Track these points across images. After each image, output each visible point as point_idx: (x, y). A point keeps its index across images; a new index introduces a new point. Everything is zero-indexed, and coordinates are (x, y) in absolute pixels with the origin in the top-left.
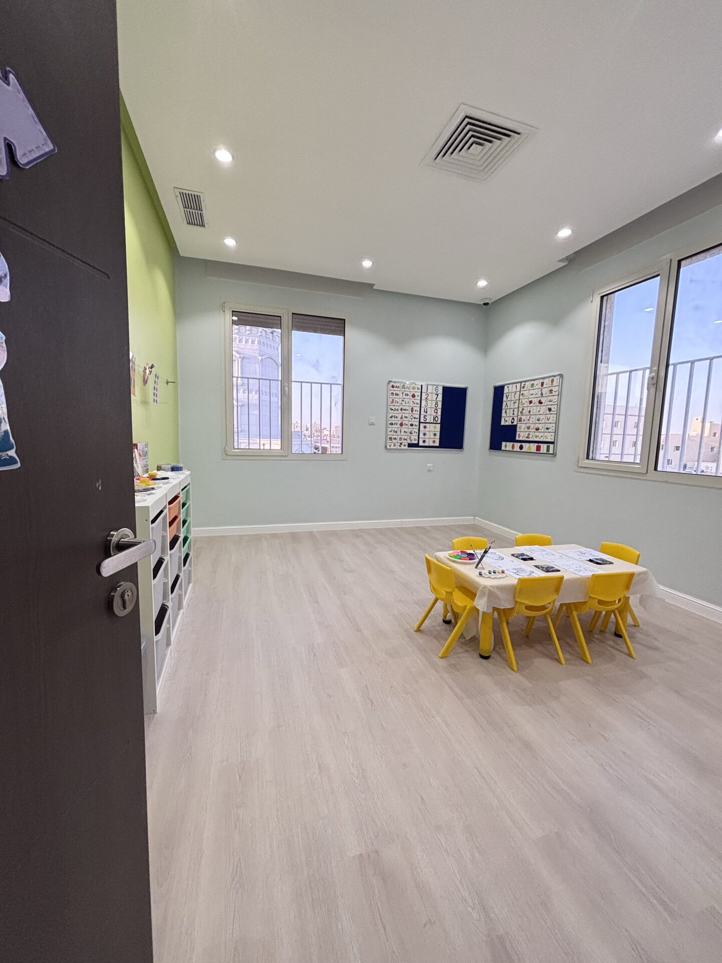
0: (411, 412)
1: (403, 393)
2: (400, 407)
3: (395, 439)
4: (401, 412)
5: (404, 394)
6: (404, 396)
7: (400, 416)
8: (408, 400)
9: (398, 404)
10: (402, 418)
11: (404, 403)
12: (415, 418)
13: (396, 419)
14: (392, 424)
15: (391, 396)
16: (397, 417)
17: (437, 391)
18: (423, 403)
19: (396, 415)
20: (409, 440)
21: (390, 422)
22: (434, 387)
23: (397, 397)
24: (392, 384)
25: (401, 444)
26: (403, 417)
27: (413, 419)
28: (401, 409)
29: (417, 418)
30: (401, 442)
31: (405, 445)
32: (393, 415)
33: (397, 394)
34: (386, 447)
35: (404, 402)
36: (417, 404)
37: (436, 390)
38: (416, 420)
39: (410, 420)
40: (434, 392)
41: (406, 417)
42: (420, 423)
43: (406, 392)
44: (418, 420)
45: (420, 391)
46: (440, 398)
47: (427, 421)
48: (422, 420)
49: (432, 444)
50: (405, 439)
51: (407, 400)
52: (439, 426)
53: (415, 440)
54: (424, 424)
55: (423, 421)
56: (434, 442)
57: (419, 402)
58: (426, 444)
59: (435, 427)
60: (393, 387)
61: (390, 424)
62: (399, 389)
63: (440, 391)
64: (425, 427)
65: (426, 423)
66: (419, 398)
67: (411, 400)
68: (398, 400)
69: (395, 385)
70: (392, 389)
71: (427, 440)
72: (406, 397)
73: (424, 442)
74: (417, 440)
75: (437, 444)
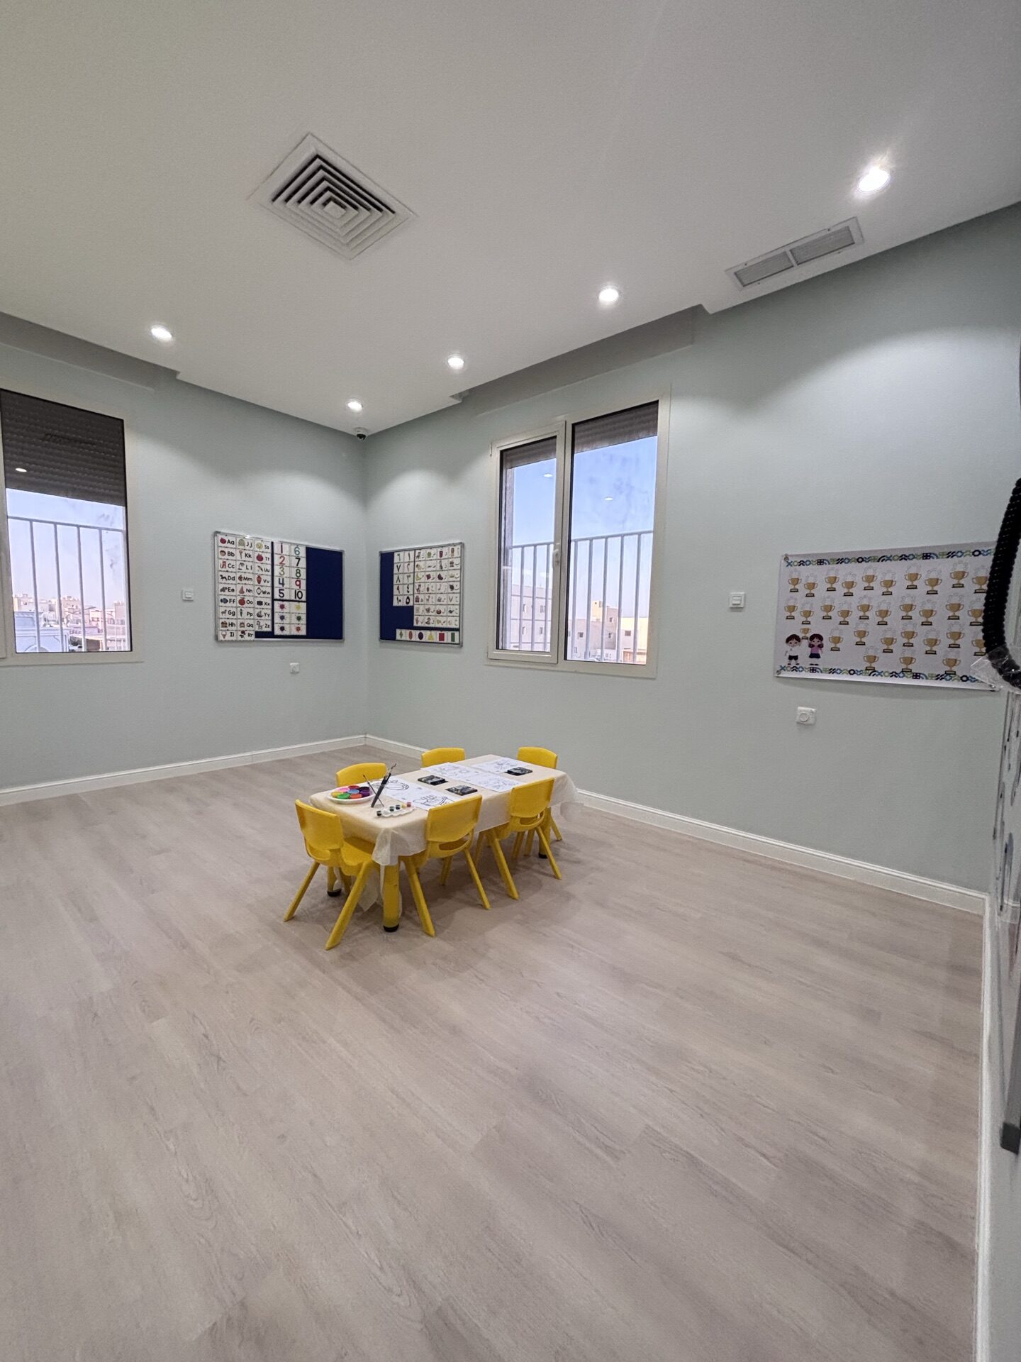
0: (257, 583)
1: (241, 553)
2: (239, 575)
3: (232, 625)
4: (239, 581)
5: (243, 555)
6: (244, 558)
7: (239, 587)
8: (251, 564)
9: (234, 570)
10: (242, 591)
11: (244, 569)
12: (264, 593)
13: (232, 593)
14: (225, 601)
15: (220, 557)
16: (233, 590)
17: (297, 553)
18: (277, 570)
19: (232, 587)
20: (257, 626)
21: (222, 597)
22: (293, 547)
23: (231, 557)
24: (220, 537)
25: (243, 632)
26: (245, 590)
27: (262, 595)
28: (240, 578)
29: (268, 593)
30: (242, 629)
31: (249, 635)
32: (225, 586)
33: (231, 554)
34: (216, 638)
35: (245, 566)
36: (267, 570)
37: (295, 551)
38: (266, 595)
39: (257, 595)
40: (293, 553)
41: (250, 591)
42: (273, 600)
43: (247, 552)
44: (270, 596)
45: (270, 550)
46: (303, 563)
47: (284, 598)
48: (277, 596)
49: (295, 632)
50: (249, 625)
51: (249, 565)
52: (304, 605)
53: (267, 626)
54: (281, 603)
55: (278, 598)
56: (298, 629)
57: (269, 567)
58: (286, 633)
59: (298, 608)
60: (223, 541)
61: (222, 601)
62: (234, 546)
63: (303, 553)
64: (282, 607)
65: (283, 601)
66: (270, 562)
67: (257, 565)
68: (233, 563)
69: (226, 539)
70: (220, 544)
71: (287, 627)
72: (247, 559)
73: (282, 629)
74: (270, 626)
75: (303, 632)
